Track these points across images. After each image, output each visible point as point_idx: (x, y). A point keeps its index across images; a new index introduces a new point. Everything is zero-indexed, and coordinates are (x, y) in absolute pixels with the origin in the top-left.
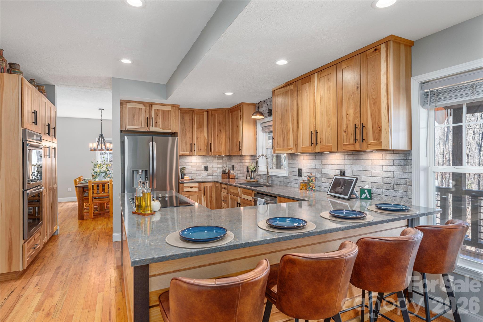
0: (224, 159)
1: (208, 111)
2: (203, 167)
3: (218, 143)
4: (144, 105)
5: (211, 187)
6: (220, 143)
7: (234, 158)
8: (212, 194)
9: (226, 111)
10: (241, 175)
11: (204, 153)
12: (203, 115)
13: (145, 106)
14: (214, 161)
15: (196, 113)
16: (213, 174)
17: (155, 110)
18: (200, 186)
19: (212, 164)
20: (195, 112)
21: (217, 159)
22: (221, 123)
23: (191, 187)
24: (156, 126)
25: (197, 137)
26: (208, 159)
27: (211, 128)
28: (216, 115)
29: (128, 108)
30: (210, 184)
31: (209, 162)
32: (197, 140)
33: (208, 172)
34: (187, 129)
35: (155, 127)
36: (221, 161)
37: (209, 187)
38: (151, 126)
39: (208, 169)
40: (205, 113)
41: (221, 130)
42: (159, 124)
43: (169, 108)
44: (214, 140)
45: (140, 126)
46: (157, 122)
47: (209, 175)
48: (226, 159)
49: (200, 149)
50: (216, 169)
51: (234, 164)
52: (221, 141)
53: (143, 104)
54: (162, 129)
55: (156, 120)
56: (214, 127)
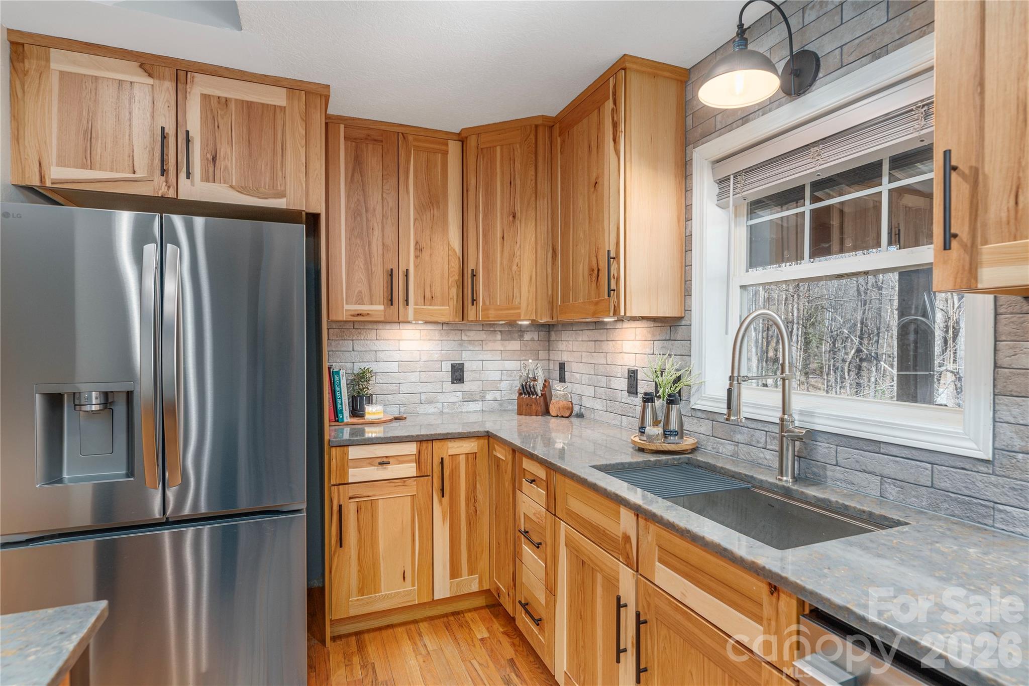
0: (527, 337)
1: (462, 138)
2: (447, 367)
3: (503, 269)
4: (147, 67)
5: (472, 457)
6: (514, 268)
7: (565, 335)
8: (475, 488)
9: (540, 130)
10: (598, 405)
11: (446, 311)
12: (445, 153)
13: (150, 75)
14: (491, 346)
15: (416, 143)
16: (484, 397)
17: (205, 98)
18: (422, 453)
19: (481, 357)
20: (410, 138)
21: (499, 337)
22: (518, 182)
23: (381, 464)
24: (210, 177)
25: (417, 243)
26: (464, 338)
27: (477, 207)
28: (498, 149)
29: (55, 79)
30: (470, 446)
31: (471, 348)
32: (416, 257)
33: (467, 386)
34: (374, 210)
35: (207, 180)
36: (515, 345)
37: (462, 459)
38: (183, 175)
39: (467, 375)
40: (454, 148)
41: (518, 215)
42: (226, 168)
43: (277, 97)
44: (486, 256)
45: (123, 172)
46: (214, 159)
47: (469, 398)
48: (532, 340)
49: (428, 295)
50: (496, 376)
51: (565, 357)
52: (517, 260)
53: (142, 66)
54: (242, 190)
55: (211, 147)
56: (486, 205)
